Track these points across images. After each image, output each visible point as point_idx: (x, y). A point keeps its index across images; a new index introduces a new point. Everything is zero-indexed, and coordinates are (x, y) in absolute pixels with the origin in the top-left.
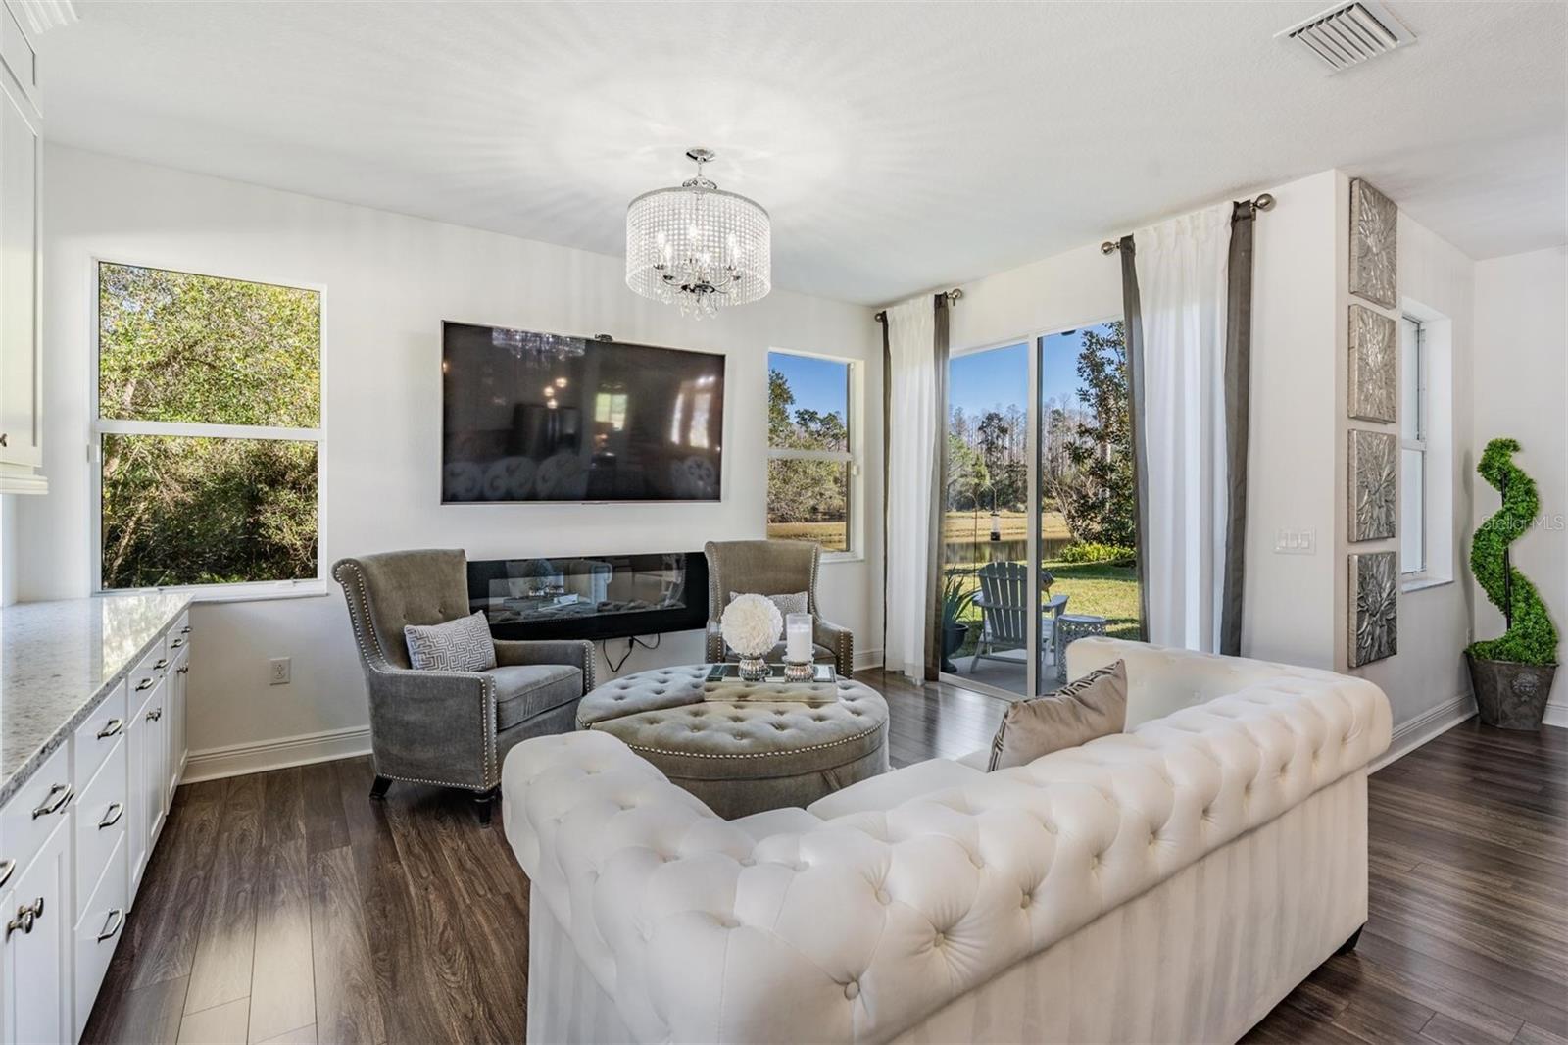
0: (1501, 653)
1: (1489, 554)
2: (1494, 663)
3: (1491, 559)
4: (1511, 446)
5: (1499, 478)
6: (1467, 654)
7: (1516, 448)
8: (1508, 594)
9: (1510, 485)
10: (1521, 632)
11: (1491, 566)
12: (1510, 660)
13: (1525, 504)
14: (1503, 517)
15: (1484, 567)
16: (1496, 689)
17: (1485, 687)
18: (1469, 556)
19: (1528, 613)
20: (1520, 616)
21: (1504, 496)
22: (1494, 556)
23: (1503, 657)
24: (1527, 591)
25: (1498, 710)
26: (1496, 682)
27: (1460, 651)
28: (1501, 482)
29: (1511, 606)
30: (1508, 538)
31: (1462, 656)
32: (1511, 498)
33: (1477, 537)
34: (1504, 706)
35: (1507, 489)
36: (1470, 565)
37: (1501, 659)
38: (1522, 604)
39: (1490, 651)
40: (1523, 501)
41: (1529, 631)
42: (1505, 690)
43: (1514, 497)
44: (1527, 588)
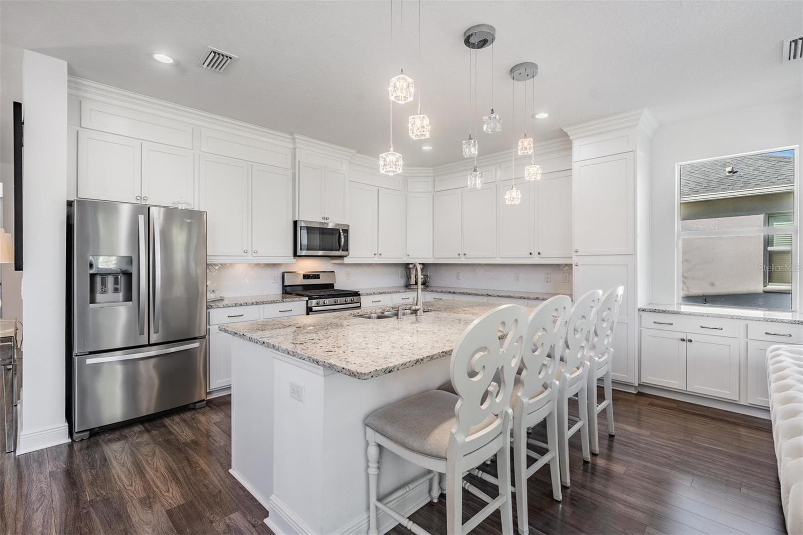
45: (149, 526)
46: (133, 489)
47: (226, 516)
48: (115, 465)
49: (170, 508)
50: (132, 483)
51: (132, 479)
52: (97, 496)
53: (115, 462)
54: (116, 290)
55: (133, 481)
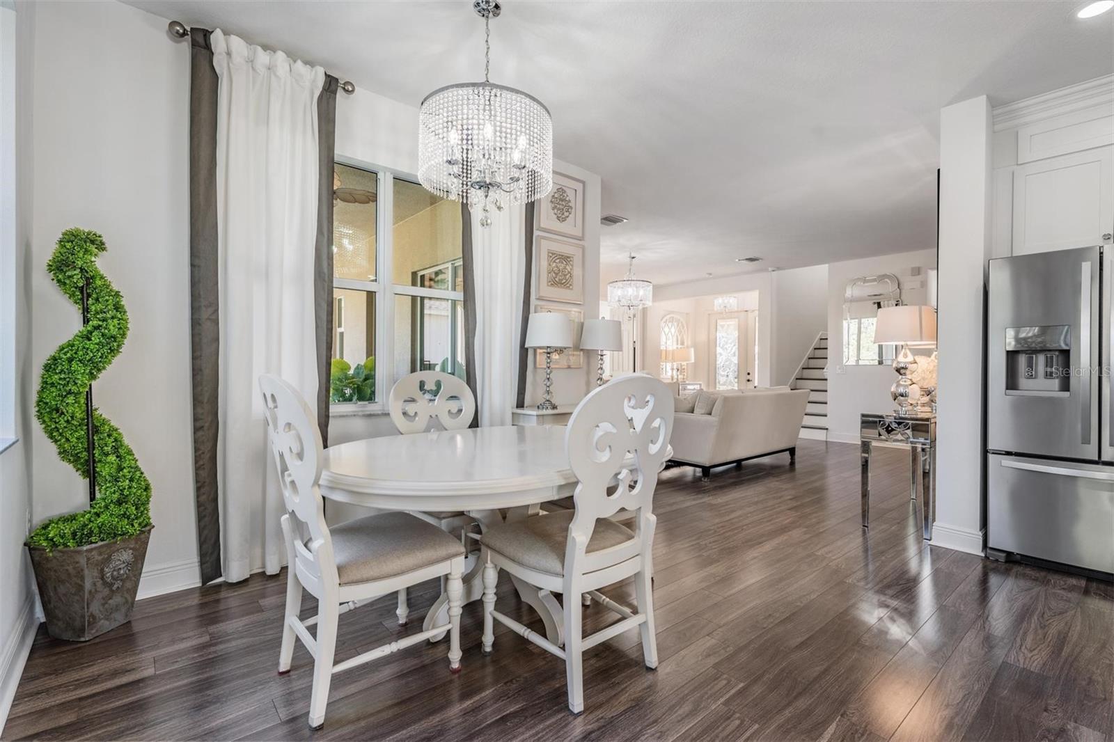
0: (91, 533)
1: (70, 392)
2: (79, 552)
3: (71, 399)
4: (94, 242)
5: (80, 284)
6: (30, 547)
7: (101, 247)
8: (90, 447)
9: (94, 296)
10: (116, 496)
11: (70, 409)
12: (102, 540)
13: (116, 321)
14: (89, 339)
15: (57, 410)
16: (81, 588)
17: (62, 589)
18: (34, 397)
19: (120, 469)
20: (110, 475)
21: (86, 310)
22: (77, 394)
23: (93, 539)
24: (116, 440)
25: (83, 617)
26: (82, 578)
27: (21, 542)
28: (81, 290)
29: (94, 462)
30: (95, 368)
31: (24, 551)
32: (97, 313)
33: (48, 368)
34: (91, 610)
35: (90, 301)
36: (33, 410)
37: (92, 543)
38: (112, 458)
39: (74, 534)
40: (113, 318)
41: (126, 492)
42: (94, 584)
43: (102, 312)
44: (115, 434)
45: (969, 658)
46: (1030, 655)
47: (1076, 722)
48: (1033, 621)
49: (1012, 663)
50: (1034, 650)
51: (1038, 646)
52: (954, 606)
53: (1036, 618)
54: (1049, 375)
55: (1039, 648)
